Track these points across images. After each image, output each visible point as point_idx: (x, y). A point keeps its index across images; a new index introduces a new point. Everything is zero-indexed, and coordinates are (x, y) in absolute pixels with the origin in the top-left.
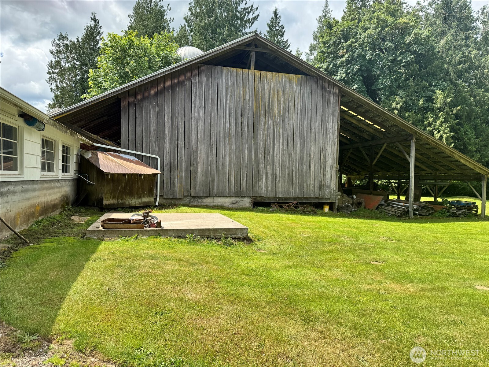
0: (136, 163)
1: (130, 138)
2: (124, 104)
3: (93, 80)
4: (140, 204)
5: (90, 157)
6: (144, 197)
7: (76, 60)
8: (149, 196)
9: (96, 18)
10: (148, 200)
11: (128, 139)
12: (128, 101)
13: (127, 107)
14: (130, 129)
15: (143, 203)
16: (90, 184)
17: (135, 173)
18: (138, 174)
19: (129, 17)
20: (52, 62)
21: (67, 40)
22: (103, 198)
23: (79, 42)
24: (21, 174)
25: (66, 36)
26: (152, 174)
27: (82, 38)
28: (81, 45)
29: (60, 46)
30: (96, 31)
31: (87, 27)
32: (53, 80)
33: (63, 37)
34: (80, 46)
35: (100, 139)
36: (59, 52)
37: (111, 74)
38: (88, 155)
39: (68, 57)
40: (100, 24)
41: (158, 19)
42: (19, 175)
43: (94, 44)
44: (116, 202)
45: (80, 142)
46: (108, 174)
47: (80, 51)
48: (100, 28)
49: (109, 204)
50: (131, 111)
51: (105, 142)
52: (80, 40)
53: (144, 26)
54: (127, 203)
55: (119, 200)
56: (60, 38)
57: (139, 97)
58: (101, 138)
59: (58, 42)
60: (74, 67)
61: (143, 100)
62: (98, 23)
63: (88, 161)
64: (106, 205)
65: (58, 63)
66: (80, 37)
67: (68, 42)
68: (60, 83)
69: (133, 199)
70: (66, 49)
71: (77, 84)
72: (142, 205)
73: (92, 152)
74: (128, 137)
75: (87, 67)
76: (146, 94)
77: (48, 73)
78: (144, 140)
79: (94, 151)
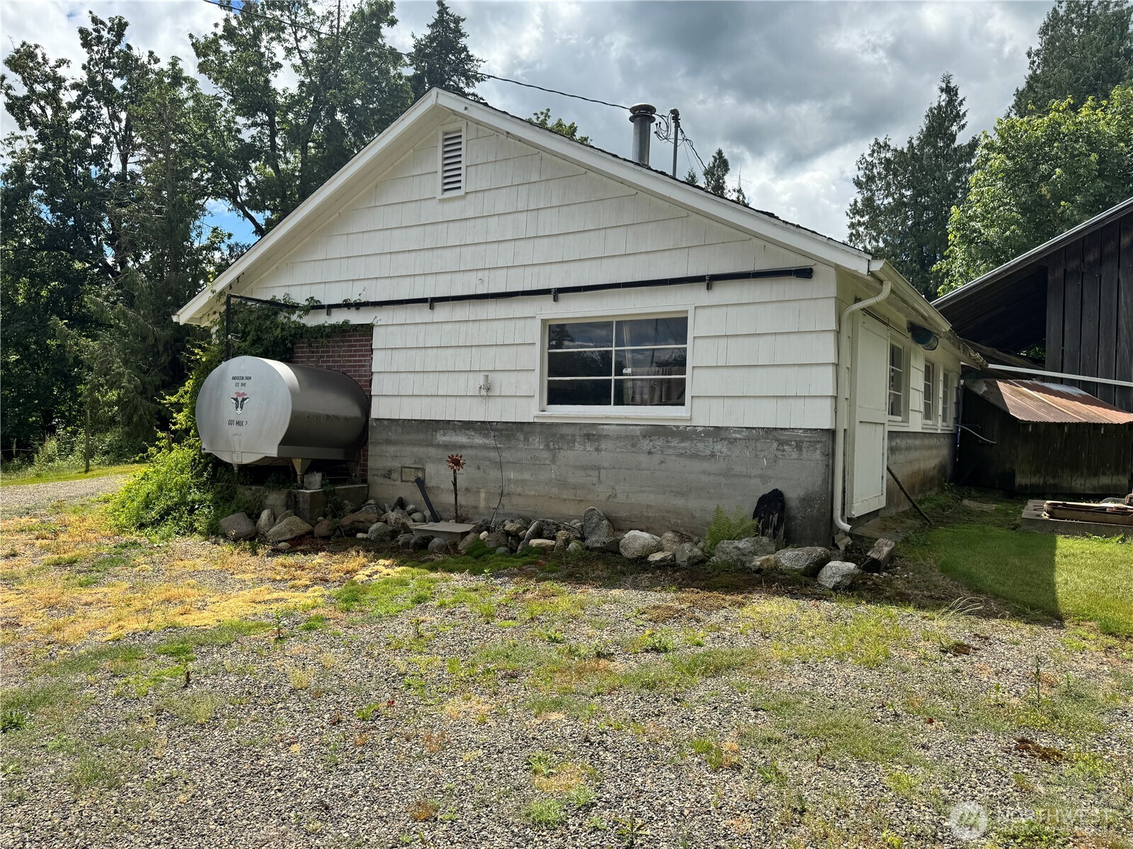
0: (1083, 400)
1: (1066, 348)
2: (1055, 275)
3: (958, 229)
4: (1094, 489)
5: (985, 392)
6: (1104, 474)
7: (905, 187)
8: (1118, 474)
9: (952, 85)
10: (1114, 482)
11: (1063, 350)
12: (1065, 270)
13: (1062, 281)
14: (1067, 328)
15: (1101, 488)
16: (984, 443)
17: (1084, 421)
18: (1090, 424)
19: (1029, 55)
20: (856, 202)
21: (888, 150)
22: (1014, 471)
23: (912, 147)
24: (906, 421)
25: (886, 144)
26: (1125, 424)
27: (919, 138)
28: (916, 154)
29: (873, 166)
30: (952, 112)
31: (931, 110)
32: (856, 239)
33: (880, 147)
34: (914, 155)
35: (998, 355)
36: (871, 179)
37: (1002, 208)
38: (982, 389)
39: (888, 185)
40: (960, 96)
41: (1111, 40)
42: (902, 422)
43: (944, 143)
44: (1041, 481)
45: (962, 363)
46: (1027, 424)
47: (914, 167)
48: (961, 103)
49: (1026, 485)
50: (1072, 290)
51: (1010, 360)
52: (915, 142)
53: (1071, 66)
54: (1065, 485)
55: (1047, 478)
56: (873, 151)
57: (1090, 258)
58: (1001, 353)
59: (870, 159)
60: (900, 204)
61: (1100, 262)
62: (956, 94)
63: (981, 399)
64: (1020, 486)
65: (869, 202)
66: (916, 134)
67: (889, 155)
68: (870, 242)
69: (1078, 477)
70: (886, 170)
71: (906, 237)
72: (1100, 492)
73: (985, 382)
74: (1063, 345)
75: (929, 197)
76: (1110, 248)
77: (849, 227)
78: (1101, 349)
79: (989, 380)
